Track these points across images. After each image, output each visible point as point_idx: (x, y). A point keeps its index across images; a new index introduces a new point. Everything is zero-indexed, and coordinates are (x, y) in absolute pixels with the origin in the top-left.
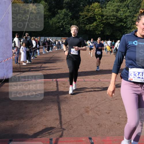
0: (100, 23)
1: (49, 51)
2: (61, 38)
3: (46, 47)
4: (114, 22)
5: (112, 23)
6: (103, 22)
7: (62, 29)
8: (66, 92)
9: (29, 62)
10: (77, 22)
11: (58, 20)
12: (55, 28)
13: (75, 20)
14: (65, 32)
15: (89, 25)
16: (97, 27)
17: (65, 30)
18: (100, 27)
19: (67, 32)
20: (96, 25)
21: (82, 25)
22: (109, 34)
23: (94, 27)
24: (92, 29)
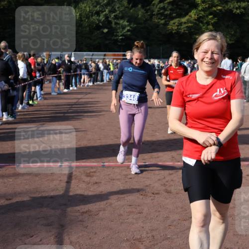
0: (207, 13)
1: (68, 88)
2: (105, 55)
3: (59, 78)
4: (244, 8)
5: (238, 11)
6: (214, 9)
7: (106, 31)
9: (10, 119)
10: (147, 12)
11: (96, 7)
12: (88, 29)
13: (140, 6)
14: (115, 38)
15: (177, 19)
16: (198, 25)
17: (115, 34)
18: (206, 23)
19: (121, 39)
20: (195, 20)
21: (159, 20)
22: (230, 40)
23: (192, 25)
24: (184, 30)
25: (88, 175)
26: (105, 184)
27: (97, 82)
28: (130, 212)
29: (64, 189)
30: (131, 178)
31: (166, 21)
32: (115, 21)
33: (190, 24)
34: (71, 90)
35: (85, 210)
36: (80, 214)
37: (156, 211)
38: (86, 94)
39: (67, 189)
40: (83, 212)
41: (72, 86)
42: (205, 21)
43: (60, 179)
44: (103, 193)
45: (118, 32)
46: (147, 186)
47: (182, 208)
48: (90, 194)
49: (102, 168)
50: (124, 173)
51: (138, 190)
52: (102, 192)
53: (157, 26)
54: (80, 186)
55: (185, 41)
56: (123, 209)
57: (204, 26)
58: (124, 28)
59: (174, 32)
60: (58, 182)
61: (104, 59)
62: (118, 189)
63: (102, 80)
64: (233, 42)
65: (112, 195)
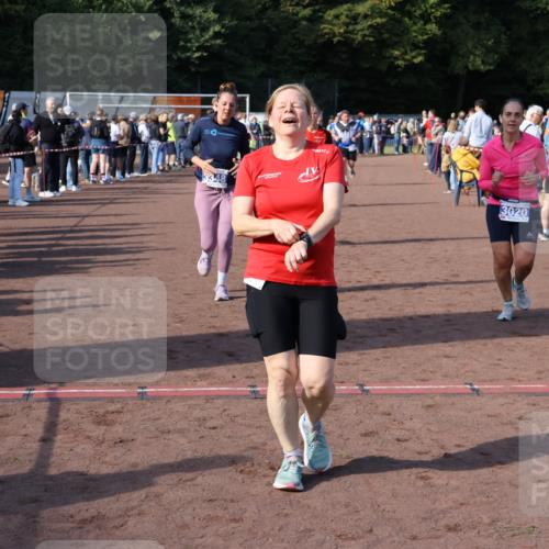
2: (154, 101)
8: (108, 476)
14: (183, 56)
15: (345, 7)
16: (400, 22)
17: (182, 43)
18: (422, 16)
19: (197, 58)
20: (391, 7)
21: (298, 9)
22: (483, 62)
23: (384, 20)
24: (365, 35)
25: (101, 420)
26: (146, 445)
27: (131, 171)
28: (211, 519)
29: (34, 457)
30: (214, 428)
31: (315, 12)
32: (182, 8)
33: (379, 20)
34: (63, 193)
35: (87, 515)
36: (74, 525)
37: (278, 515)
38: (103, 203)
39: (43, 459)
40: (84, 521)
41: (65, 183)
42: (418, 13)
43: (24, 431)
44: (140, 468)
45: (190, 41)
46: (255, 448)
47: (347, 506)
48: (105, 470)
49: (139, 402)
50: (197, 413)
51: (233, 461)
52: (135, 465)
53: (293, 22)
54: (78, 450)
55: (366, 65)
56: (190, 510)
57: (415, 24)
58: (204, 29)
59: (336, 40)
60: (19, 439)
61: (151, 110)
62: (180, 459)
63: (145, 168)
64: (492, 68)
65: (164, 473)
